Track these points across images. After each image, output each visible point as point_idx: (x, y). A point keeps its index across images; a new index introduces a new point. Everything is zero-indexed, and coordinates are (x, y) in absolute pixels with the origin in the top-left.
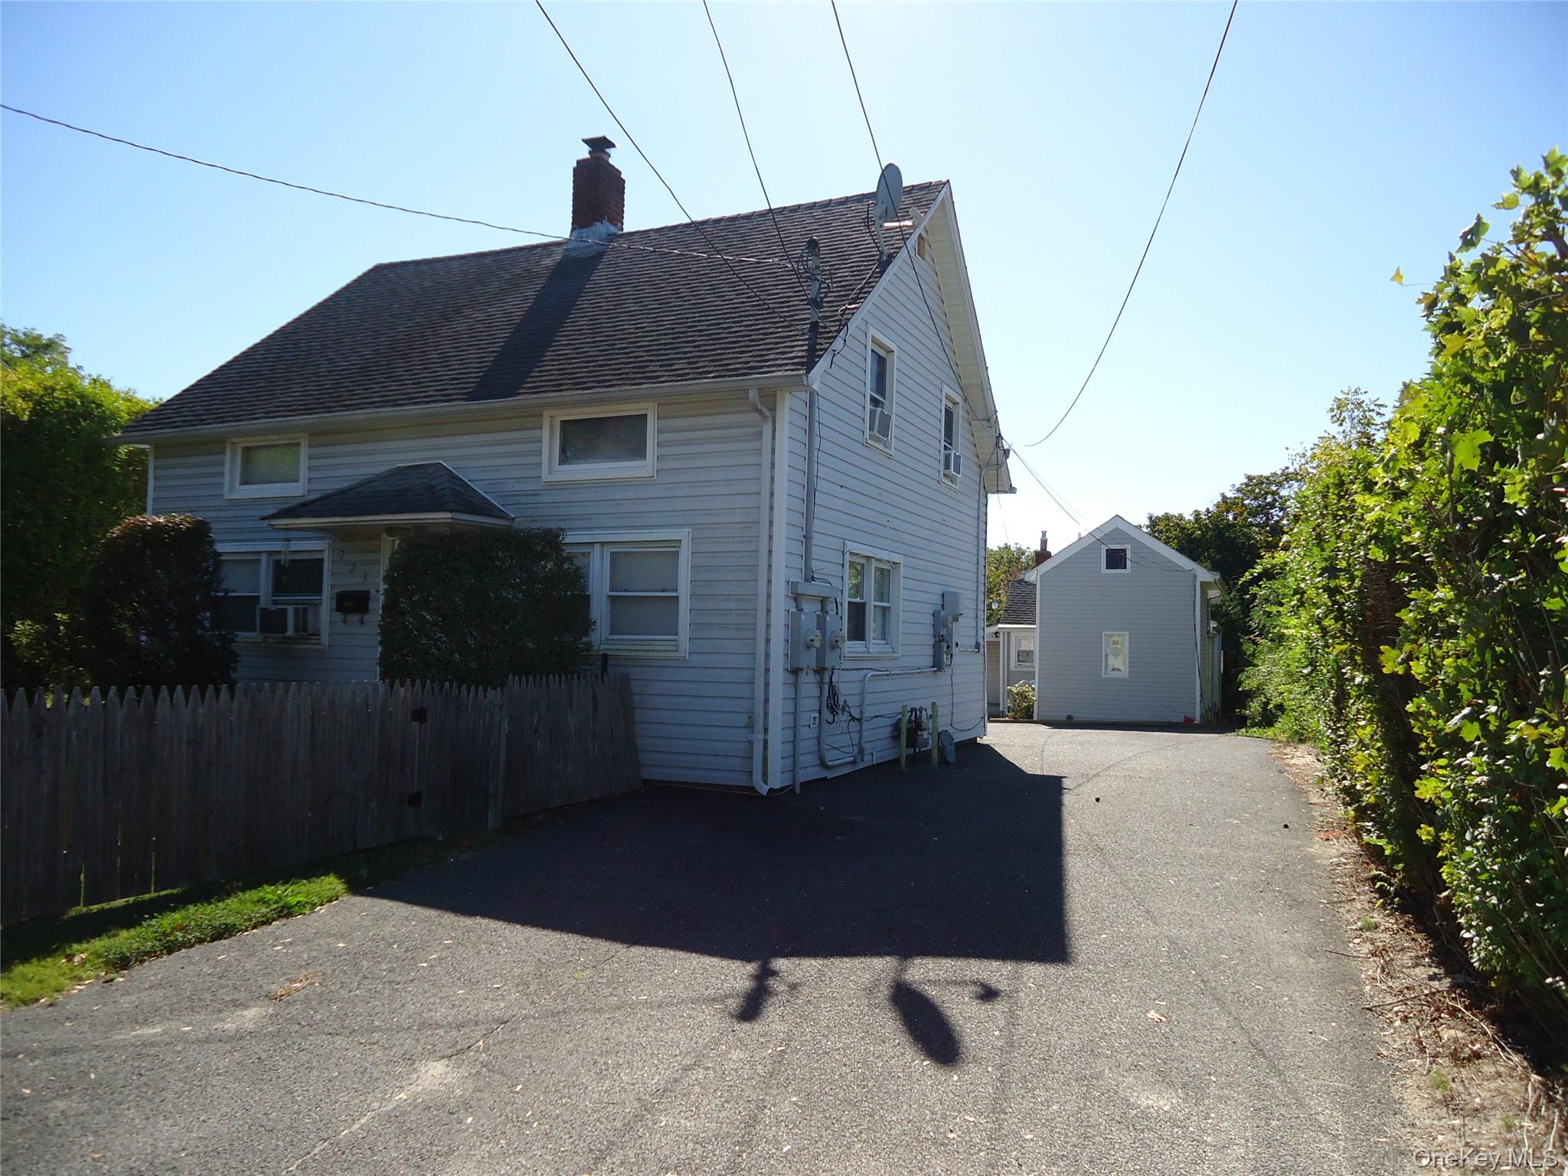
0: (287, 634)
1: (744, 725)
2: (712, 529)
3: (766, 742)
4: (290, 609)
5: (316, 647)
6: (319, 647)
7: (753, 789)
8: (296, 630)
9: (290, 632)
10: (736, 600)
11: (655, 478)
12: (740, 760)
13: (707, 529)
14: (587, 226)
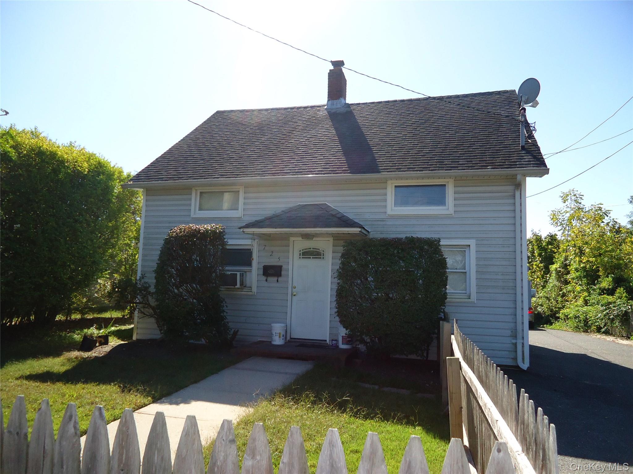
0: (236, 287)
1: (509, 335)
2: (488, 240)
3: (523, 344)
4: (238, 274)
5: (249, 293)
6: (251, 293)
7: (518, 367)
8: (240, 285)
9: (238, 285)
10: (502, 275)
11: (453, 215)
12: (508, 353)
13: (484, 240)
14: (336, 99)
